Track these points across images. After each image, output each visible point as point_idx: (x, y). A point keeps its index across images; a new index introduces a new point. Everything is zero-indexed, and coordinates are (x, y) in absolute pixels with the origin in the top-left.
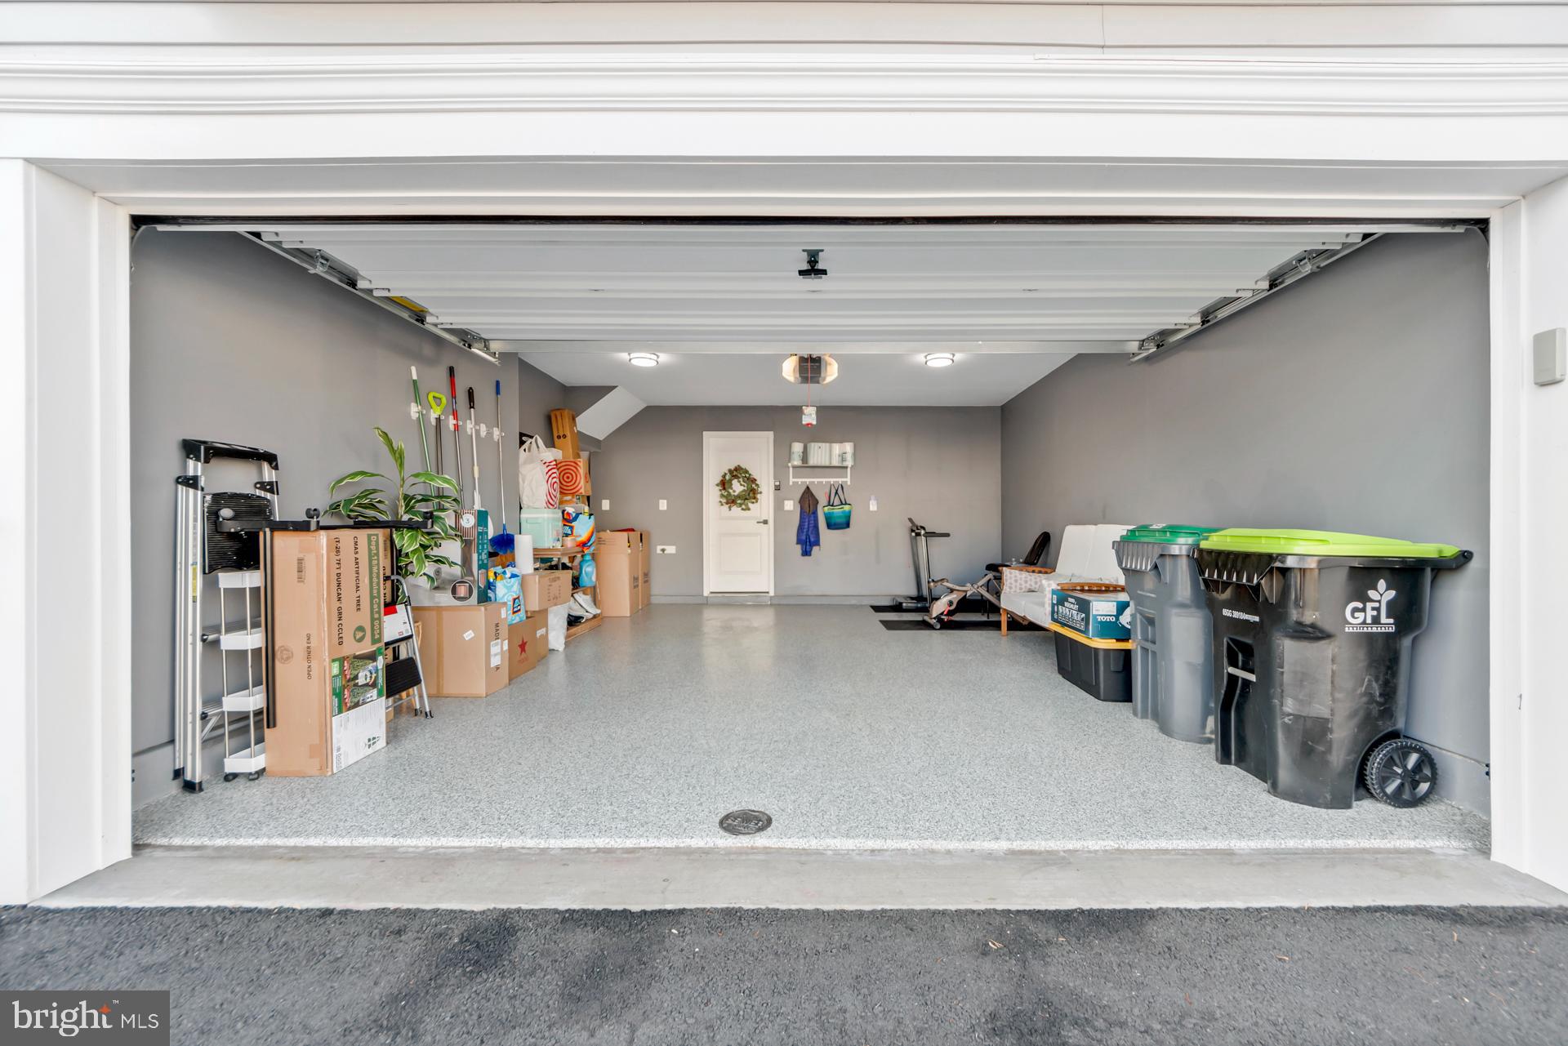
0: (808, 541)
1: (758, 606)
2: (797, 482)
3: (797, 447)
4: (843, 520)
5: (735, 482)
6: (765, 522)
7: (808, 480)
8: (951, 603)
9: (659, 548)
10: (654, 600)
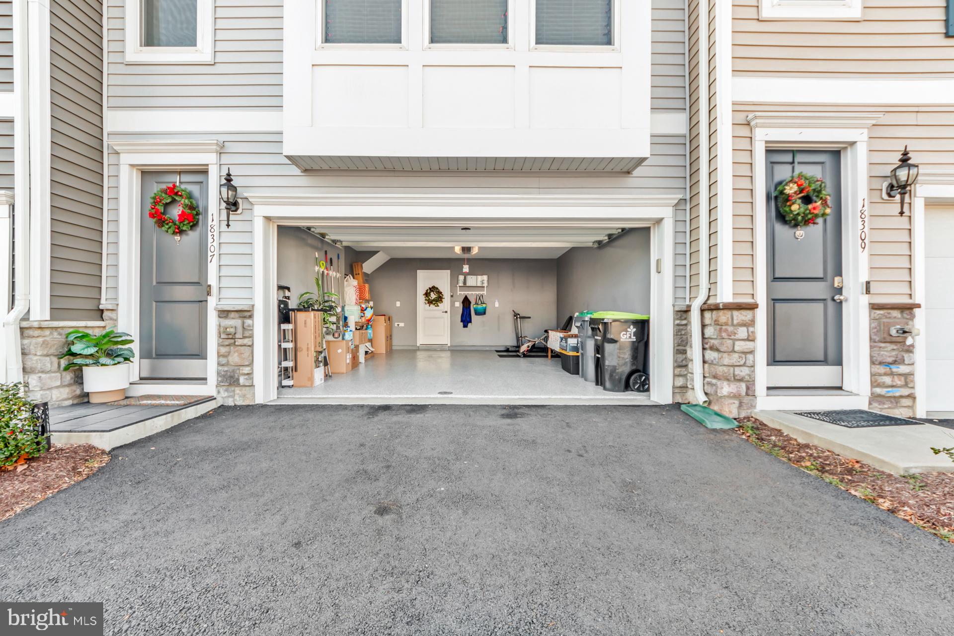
0: (466, 320)
1: (442, 350)
2: (461, 294)
3: (461, 278)
4: (482, 311)
5: (432, 293)
6: (446, 312)
7: (466, 293)
8: (528, 347)
9: (396, 324)
10: (394, 348)
